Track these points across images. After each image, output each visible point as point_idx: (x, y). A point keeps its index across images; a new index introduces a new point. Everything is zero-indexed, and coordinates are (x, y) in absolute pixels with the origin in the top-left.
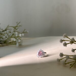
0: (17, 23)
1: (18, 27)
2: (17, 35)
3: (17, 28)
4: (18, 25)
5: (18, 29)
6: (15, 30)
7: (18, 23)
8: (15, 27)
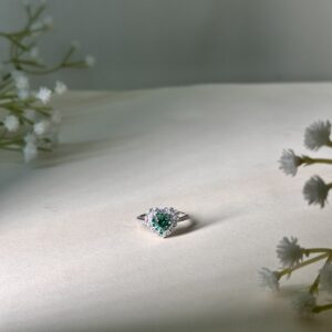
0: (28, 9)
1: (34, 35)
3: (25, 42)
4: (35, 26)
5: (33, 45)
6: (20, 50)
7: (33, 11)
8: (14, 38)
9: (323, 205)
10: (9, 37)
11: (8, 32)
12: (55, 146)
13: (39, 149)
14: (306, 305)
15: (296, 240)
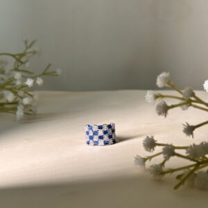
0: (26, 42)
1: (28, 55)
2: (18, 83)
3: (23, 59)
4: (28, 51)
6: (20, 64)
7: (29, 44)
8: (17, 57)
9: (166, 116)
10: (14, 56)
11: (14, 54)
12: (35, 114)
13: (25, 113)
14: (157, 171)
15: (153, 137)
